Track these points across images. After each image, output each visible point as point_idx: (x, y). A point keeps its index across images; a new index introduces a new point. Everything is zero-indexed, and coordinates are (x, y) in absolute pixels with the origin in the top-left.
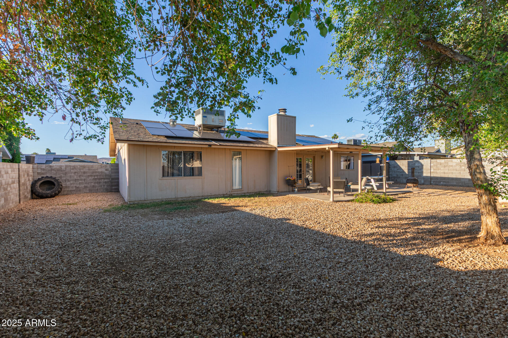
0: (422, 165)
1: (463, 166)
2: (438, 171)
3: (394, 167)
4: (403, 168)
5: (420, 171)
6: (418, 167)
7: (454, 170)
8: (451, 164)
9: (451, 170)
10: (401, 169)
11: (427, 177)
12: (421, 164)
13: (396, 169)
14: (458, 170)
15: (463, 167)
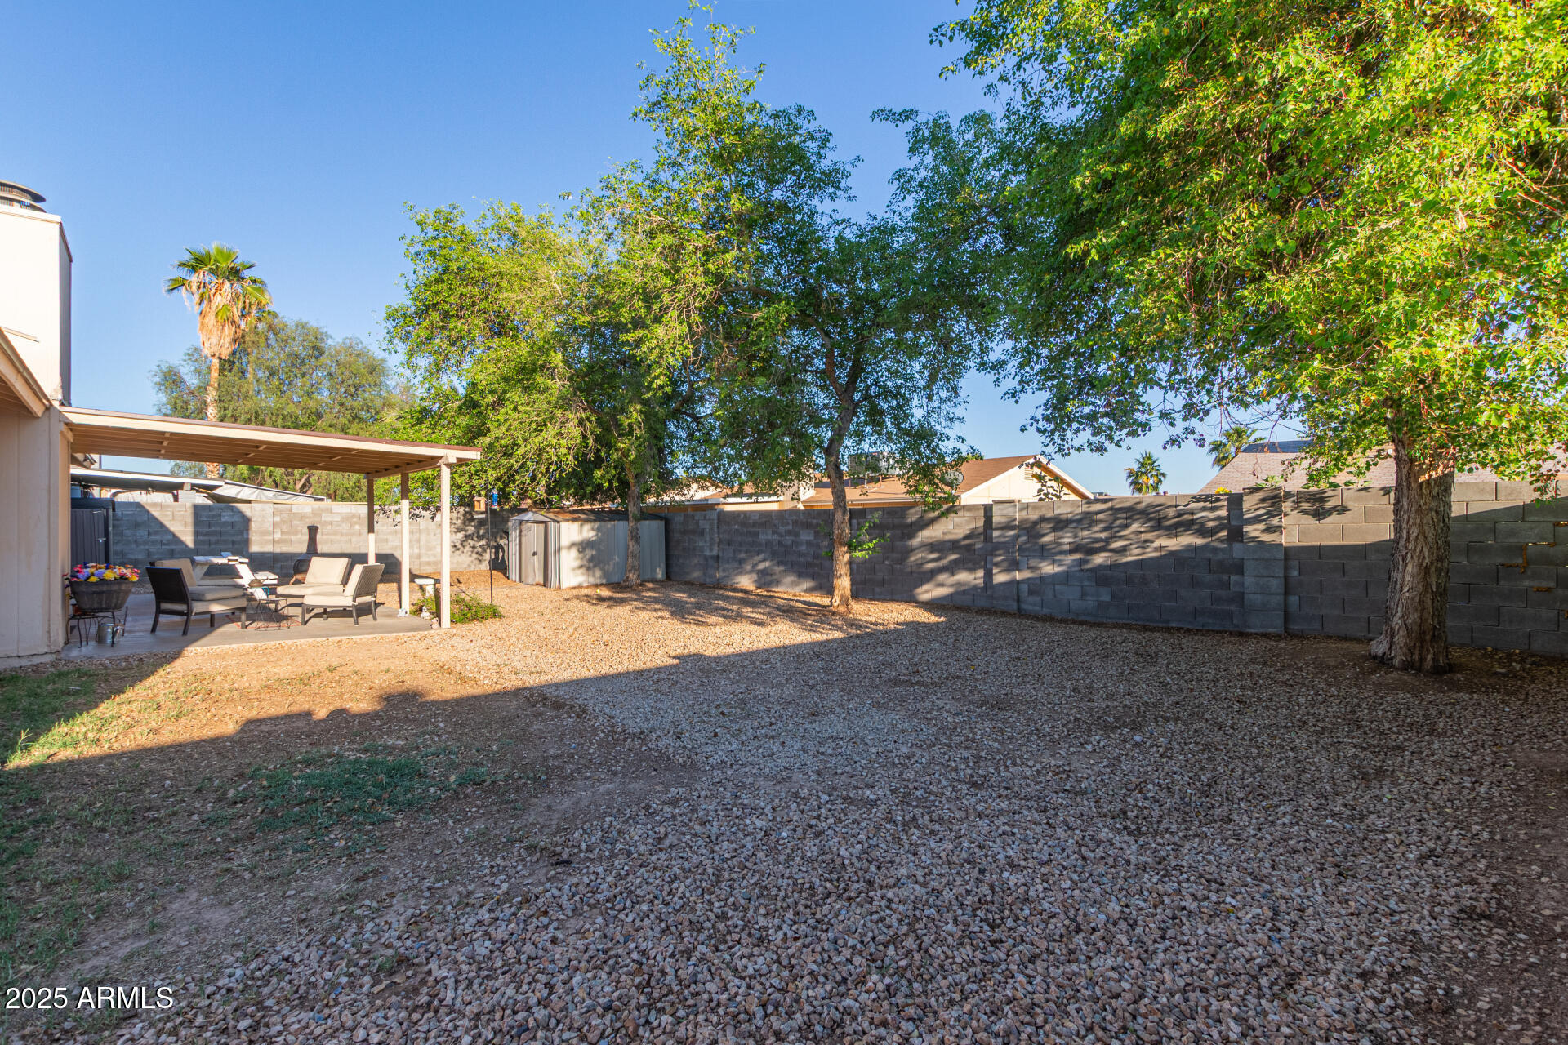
0: (246, 521)
1: (356, 523)
2: (293, 538)
3: (137, 525)
4: (172, 529)
5: (237, 539)
6: (233, 524)
7: (335, 533)
8: (329, 519)
9: (328, 534)
10: (167, 531)
11: (263, 554)
12: (243, 516)
13: (142, 533)
14: (347, 535)
15: (357, 527)
